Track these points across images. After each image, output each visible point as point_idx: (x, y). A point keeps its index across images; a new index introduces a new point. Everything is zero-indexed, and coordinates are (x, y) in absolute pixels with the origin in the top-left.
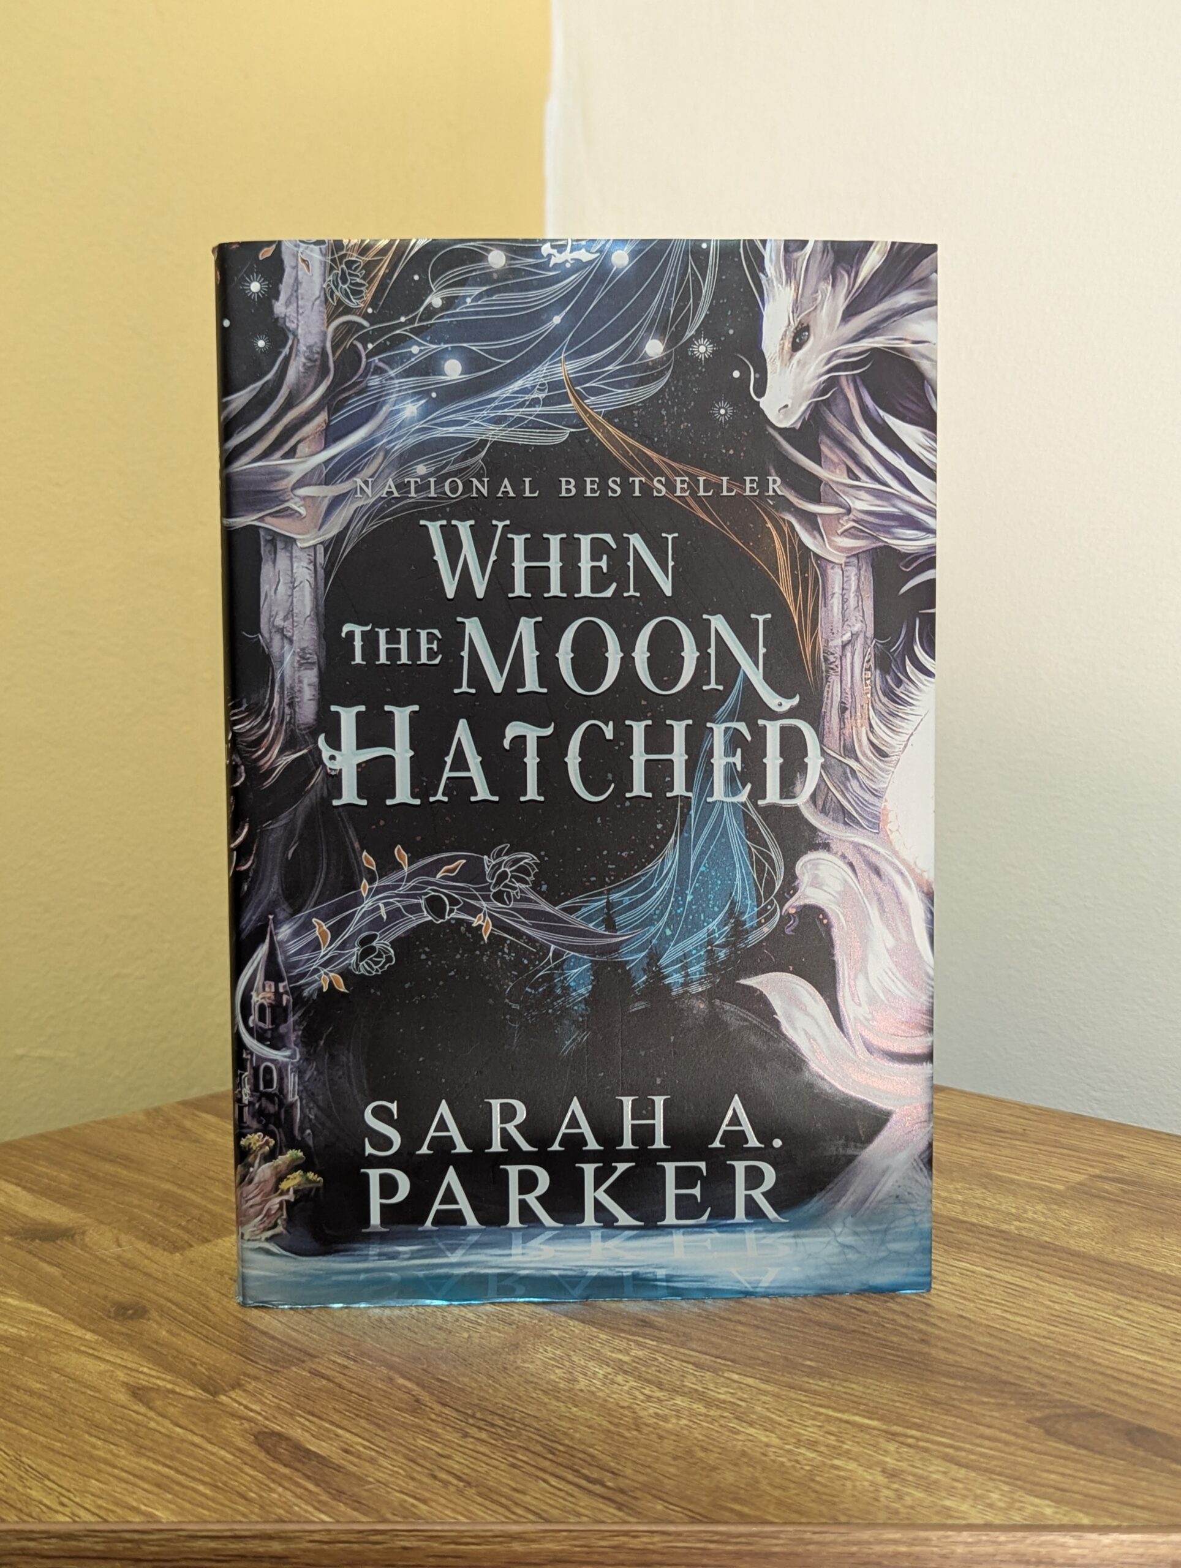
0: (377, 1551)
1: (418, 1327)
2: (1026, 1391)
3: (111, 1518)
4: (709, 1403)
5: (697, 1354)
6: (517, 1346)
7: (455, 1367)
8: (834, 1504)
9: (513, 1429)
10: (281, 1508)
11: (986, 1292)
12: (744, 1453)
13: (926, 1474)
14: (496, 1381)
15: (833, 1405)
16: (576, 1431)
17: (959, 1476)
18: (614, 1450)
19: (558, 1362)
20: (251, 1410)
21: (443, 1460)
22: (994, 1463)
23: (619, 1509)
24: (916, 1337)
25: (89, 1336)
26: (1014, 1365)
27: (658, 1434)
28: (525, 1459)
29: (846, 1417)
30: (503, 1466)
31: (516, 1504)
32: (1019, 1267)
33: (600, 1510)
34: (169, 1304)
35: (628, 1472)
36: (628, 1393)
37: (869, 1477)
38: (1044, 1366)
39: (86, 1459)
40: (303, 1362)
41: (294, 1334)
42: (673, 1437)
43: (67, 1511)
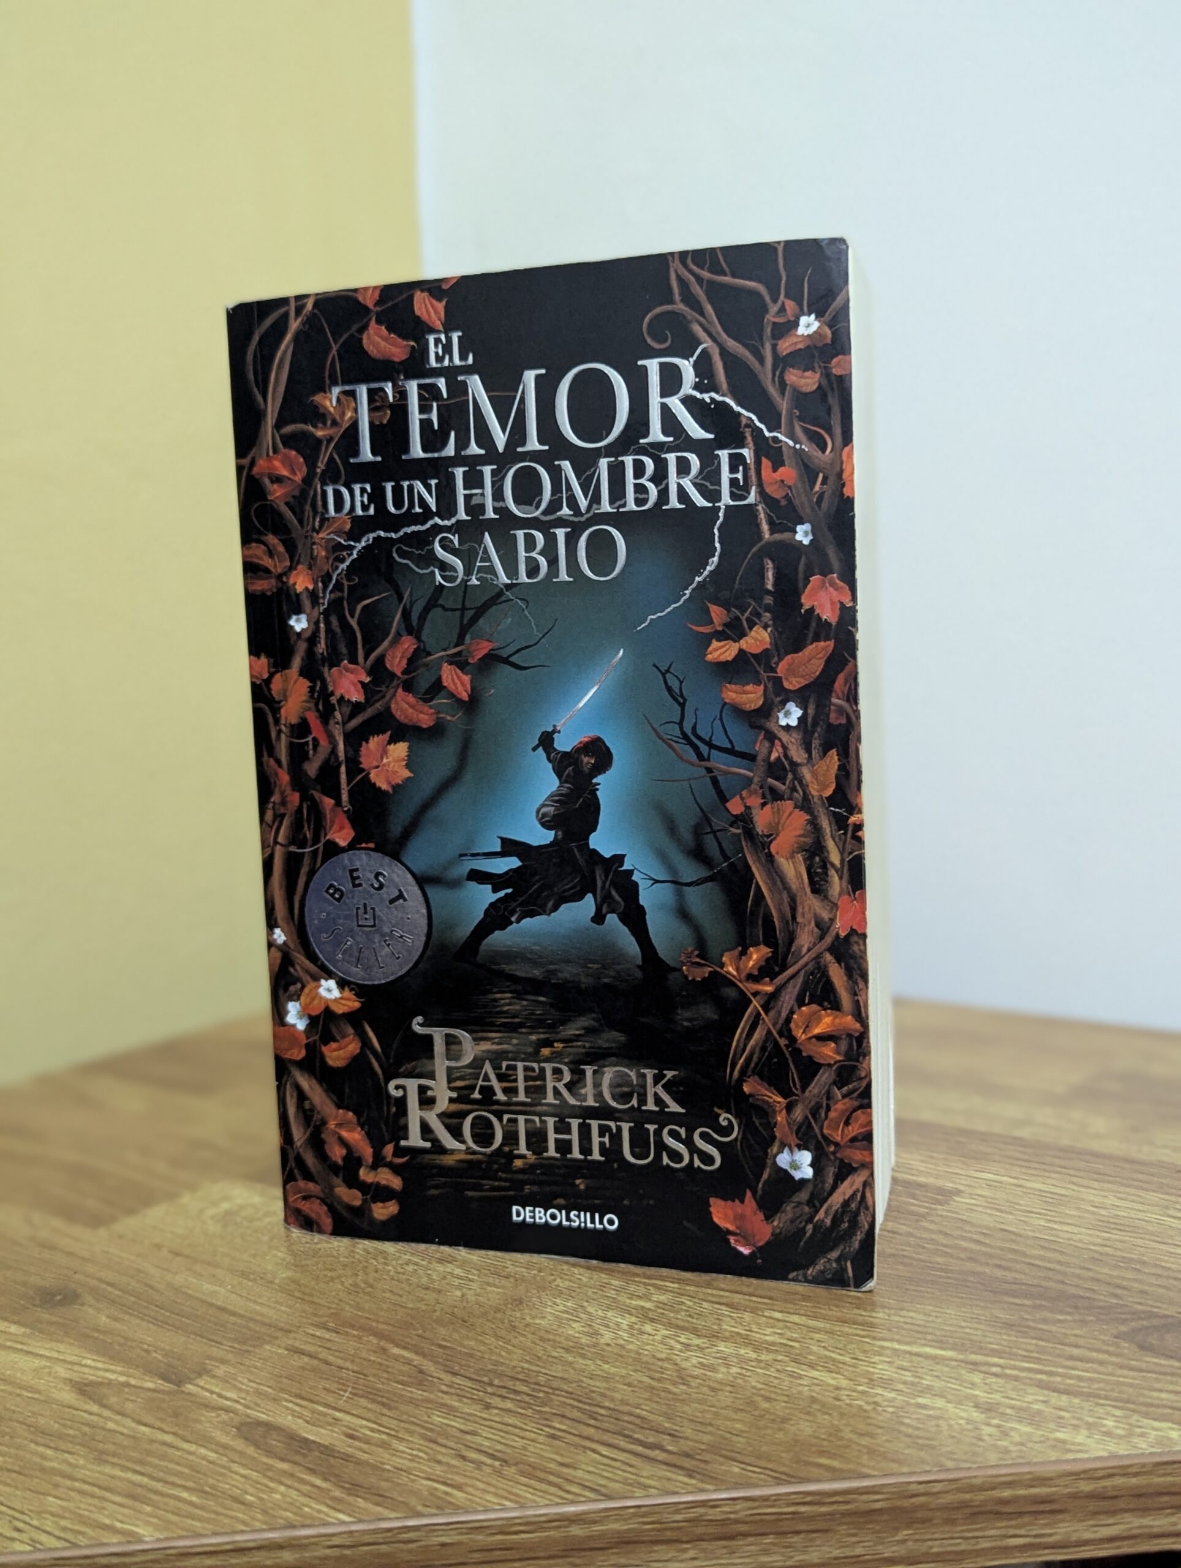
0: (410, 1551)
1: (401, 1289)
2: (1101, 1304)
3: (82, 1541)
4: (757, 1347)
5: (727, 1294)
6: (520, 1301)
7: (455, 1330)
8: (933, 1448)
9: (541, 1395)
10: (286, 1510)
11: (1021, 1202)
12: (813, 1400)
13: (1025, 1405)
14: (508, 1342)
15: (897, 1337)
16: (615, 1390)
17: (1062, 1404)
18: (664, 1408)
19: (572, 1314)
20: (227, 1399)
21: (469, 1437)
22: (1096, 1386)
23: (691, 1476)
24: (962, 1256)
25: (13, 1329)
26: (1079, 1277)
27: (709, 1387)
28: (564, 1427)
29: (915, 1349)
30: (541, 1439)
31: (567, 1480)
32: (1047, 1174)
33: (669, 1479)
34: (103, 1286)
35: (688, 1432)
36: (662, 1343)
37: (963, 1414)
38: (1111, 1276)
39: (38, 1473)
40: (276, 1338)
41: (258, 1308)
42: (728, 1388)
43: (24, 1537)
